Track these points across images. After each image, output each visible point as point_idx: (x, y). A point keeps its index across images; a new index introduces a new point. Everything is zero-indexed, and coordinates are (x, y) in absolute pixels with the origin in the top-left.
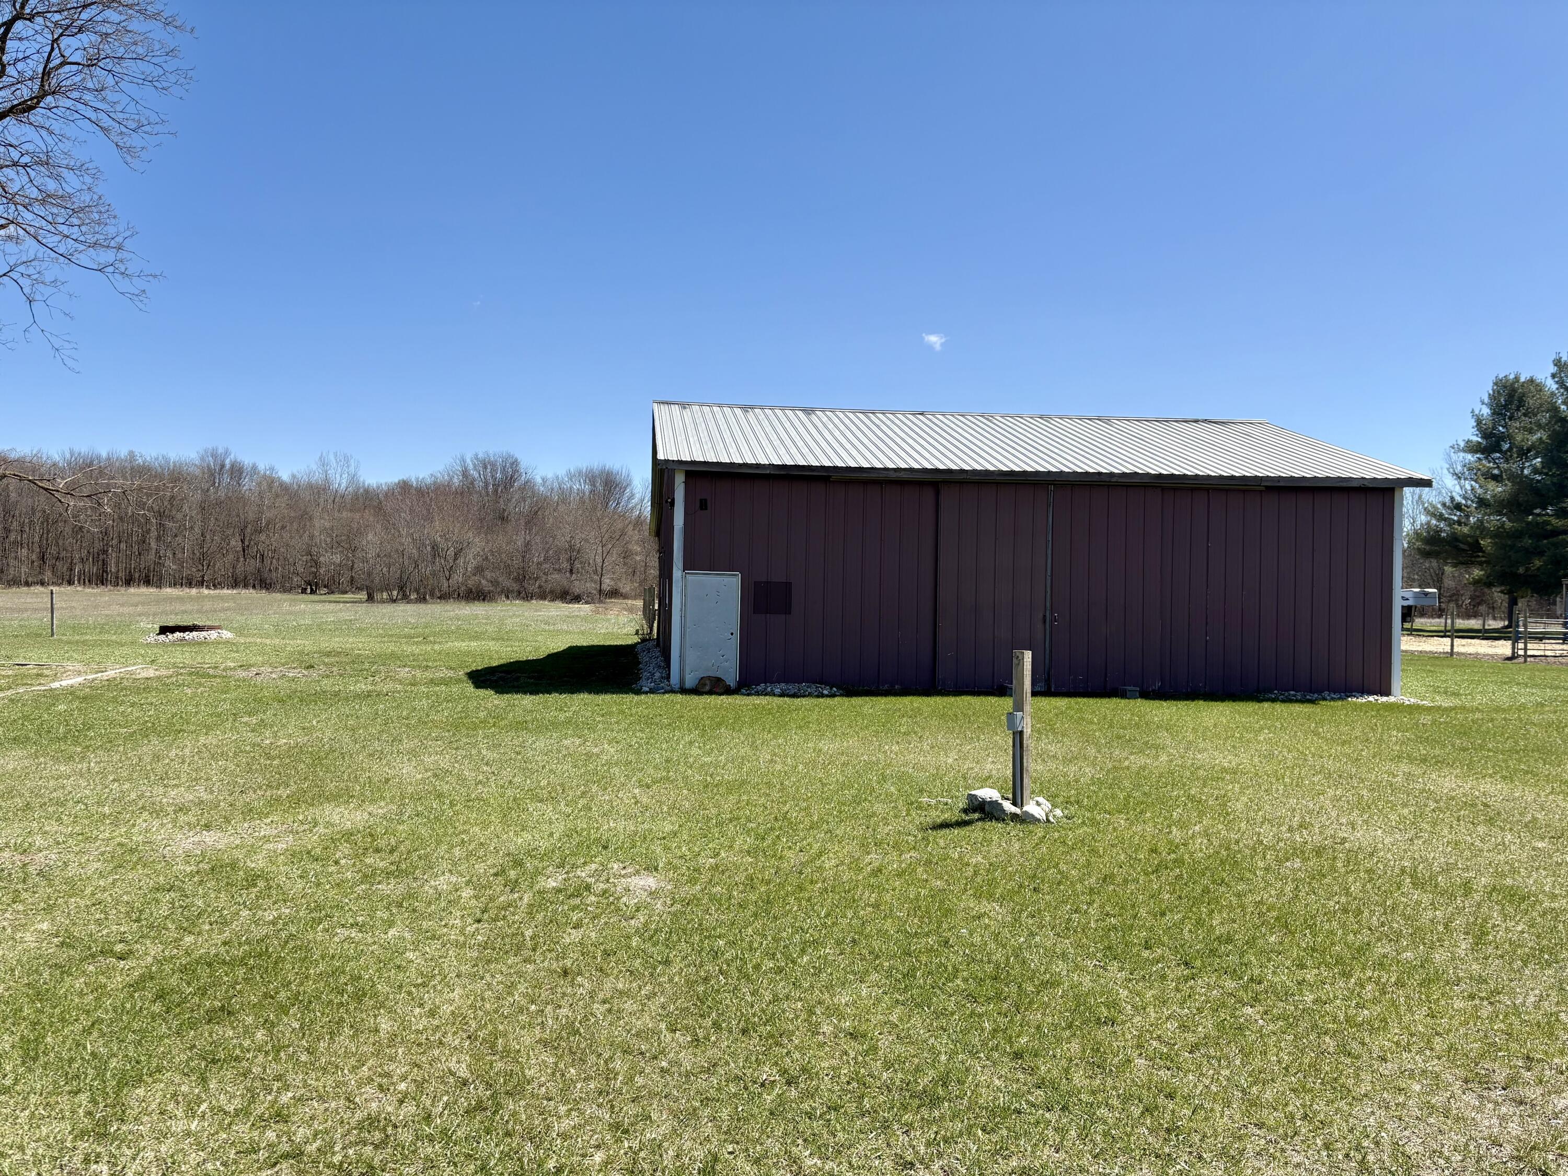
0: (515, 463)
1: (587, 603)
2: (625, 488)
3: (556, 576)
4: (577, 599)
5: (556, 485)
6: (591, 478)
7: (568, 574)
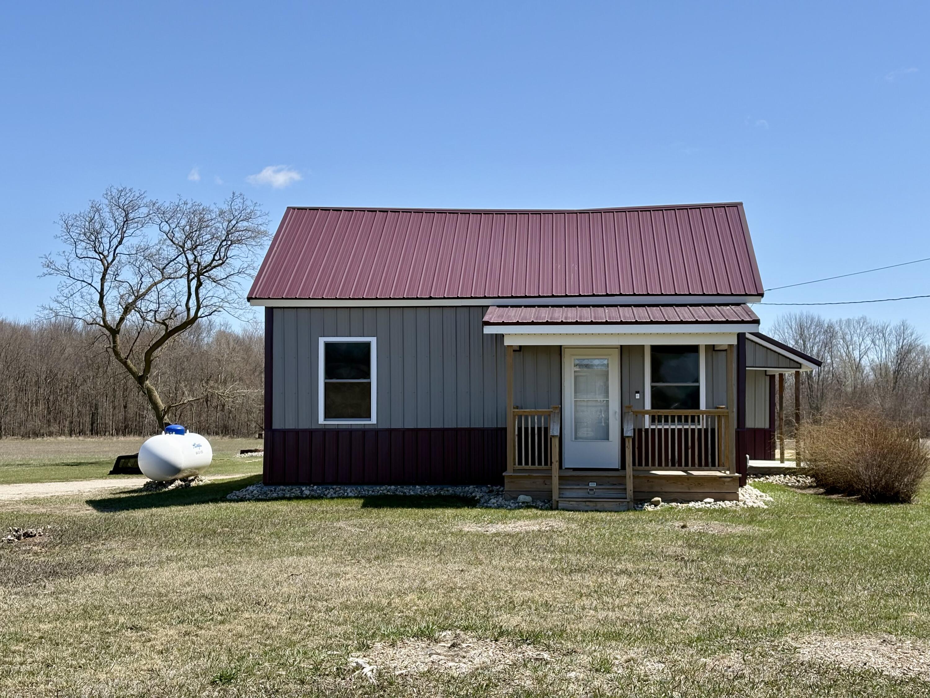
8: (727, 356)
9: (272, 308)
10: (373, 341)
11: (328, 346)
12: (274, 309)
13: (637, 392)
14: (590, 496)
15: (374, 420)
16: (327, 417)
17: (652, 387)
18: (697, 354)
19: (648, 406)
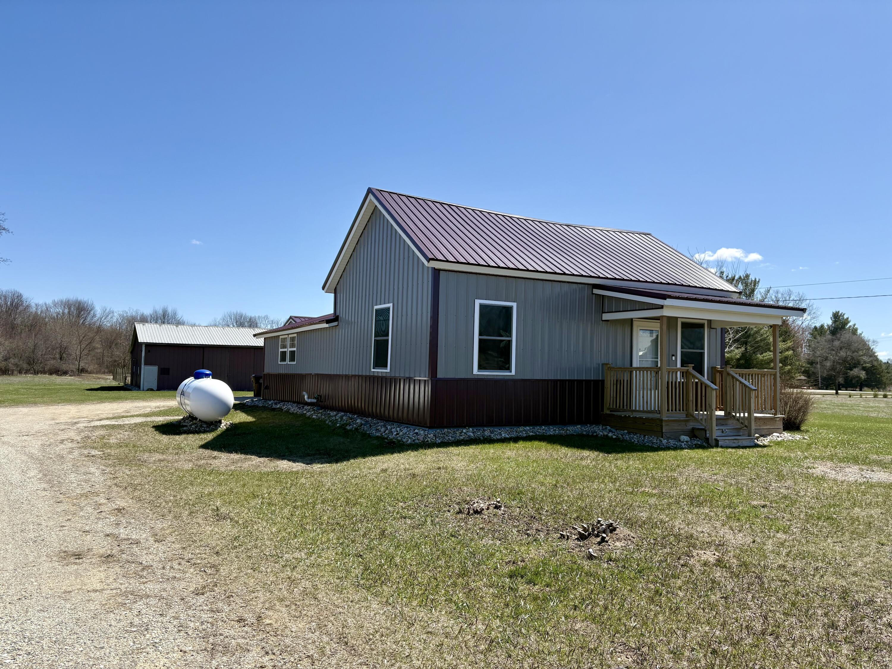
0: (20, 296)
1: (70, 376)
2: (91, 311)
3: (52, 362)
4: (65, 373)
5: (44, 308)
6: (68, 304)
7: (59, 361)
8: (716, 332)
9: (439, 270)
10: (514, 305)
11: (482, 306)
12: (441, 272)
13: (673, 355)
14: (723, 434)
15: (513, 373)
16: (480, 367)
17: (682, 352)
18: (702, 329)
19: (679, 365)
